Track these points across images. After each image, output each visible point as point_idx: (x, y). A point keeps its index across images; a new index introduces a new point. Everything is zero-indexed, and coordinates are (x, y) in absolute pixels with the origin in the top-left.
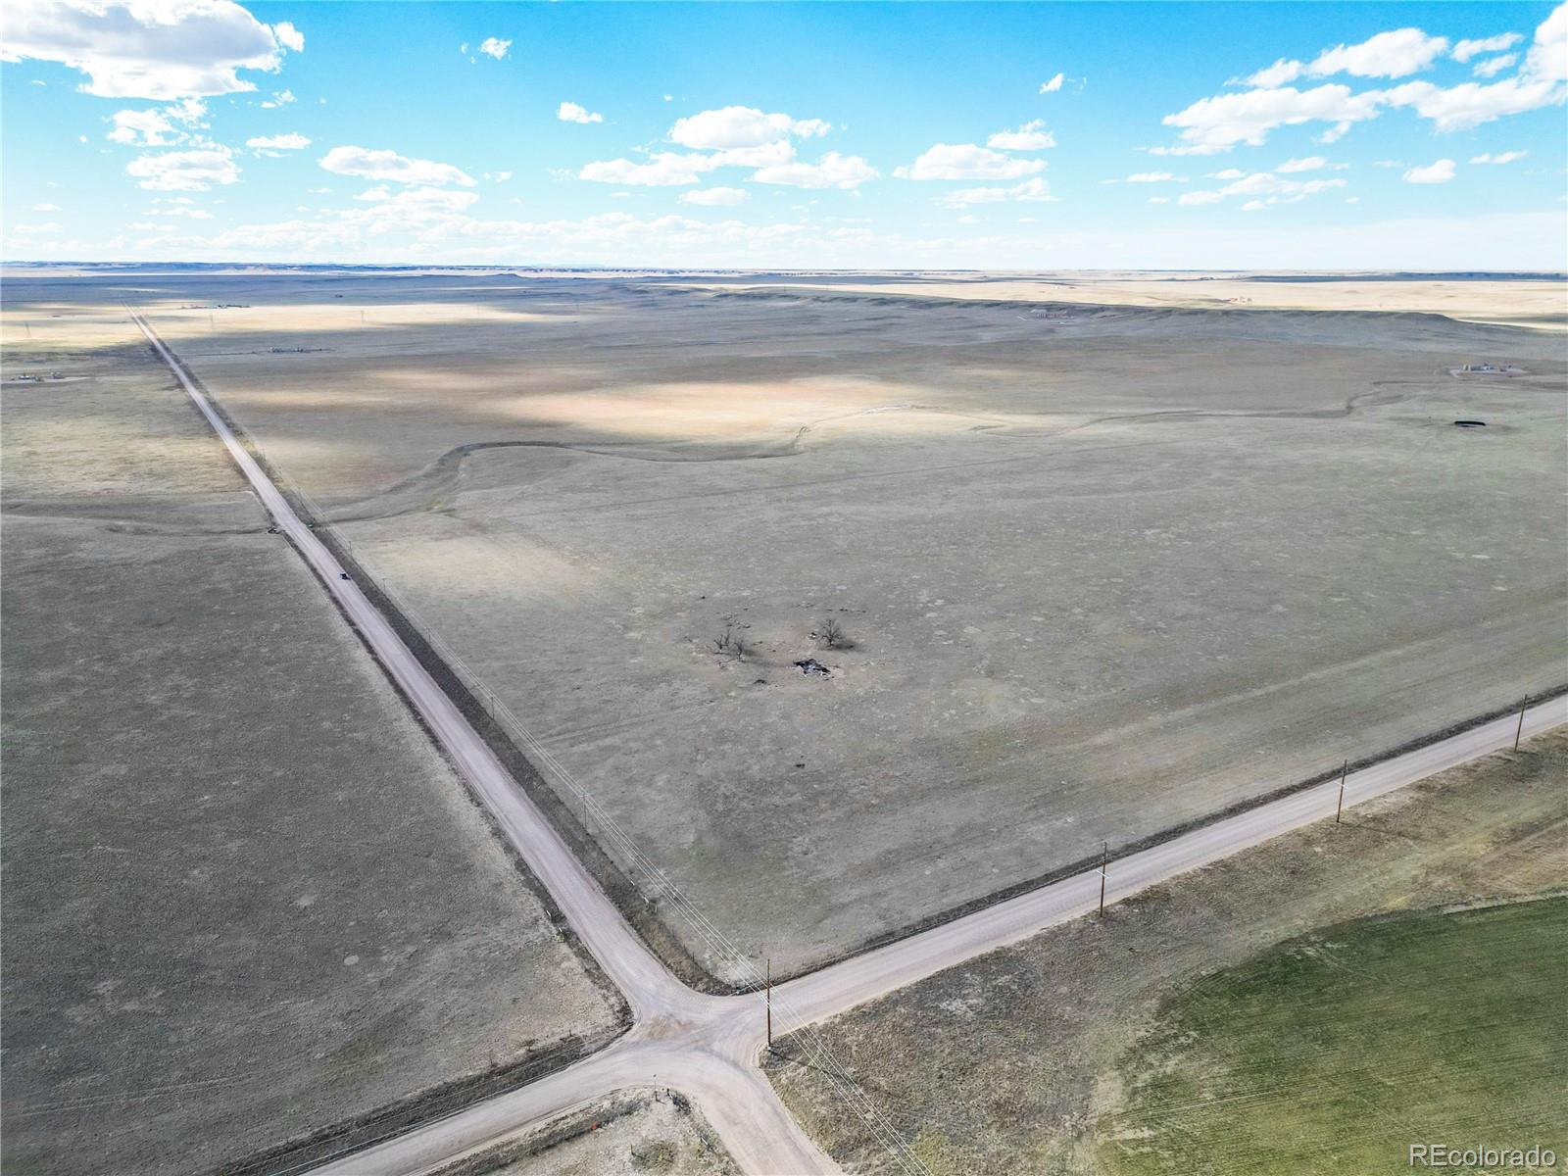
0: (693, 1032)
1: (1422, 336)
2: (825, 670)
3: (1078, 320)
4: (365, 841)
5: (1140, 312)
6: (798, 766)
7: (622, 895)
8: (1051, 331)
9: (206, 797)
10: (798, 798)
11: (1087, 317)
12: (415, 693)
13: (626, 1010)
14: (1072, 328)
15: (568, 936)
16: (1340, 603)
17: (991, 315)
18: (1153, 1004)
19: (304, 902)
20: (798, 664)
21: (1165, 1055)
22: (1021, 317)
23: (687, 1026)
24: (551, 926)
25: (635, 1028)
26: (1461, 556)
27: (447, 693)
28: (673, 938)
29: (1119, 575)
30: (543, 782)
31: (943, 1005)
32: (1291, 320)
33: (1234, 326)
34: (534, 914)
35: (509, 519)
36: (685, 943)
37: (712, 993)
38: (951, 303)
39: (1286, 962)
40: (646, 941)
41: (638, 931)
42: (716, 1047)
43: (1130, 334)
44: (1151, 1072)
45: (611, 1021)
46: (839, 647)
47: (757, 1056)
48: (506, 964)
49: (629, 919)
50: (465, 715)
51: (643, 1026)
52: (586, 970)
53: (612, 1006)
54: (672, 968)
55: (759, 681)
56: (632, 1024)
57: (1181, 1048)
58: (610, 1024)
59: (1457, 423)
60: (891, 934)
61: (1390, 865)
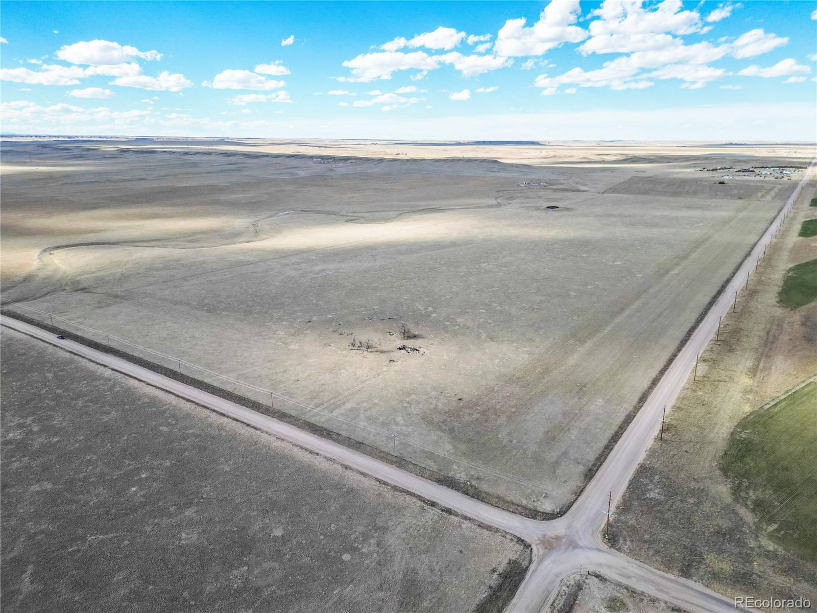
0: (564, 540)
1: (494, 170)
2: (416, 350)
3: (341, 164)
4: (272, 490)
5: (369, 160)
6: (460, 400)
7: (450, 483)
8: (331, 170)
9: (134, 489)
10: (476, 416)
11: (344, 163)
12: (200, 400)
13: (520, 541)
14: (341, 168)
15: (448, 511)
16: (591, 288)
17: (294, 162)
18: (718, 472)
19: (278, 532)
20: (400, 349)
21: (746, 492)
22: (310, 163)
23: (558, 538)
24: (433, 508)
25: (533, 546)
26: (611, 263)
27: (220, 396)
28: (498, 497)
29: (493, 287)
30: (339, 435)
31: (648, 495)
32: (437, 164)
33: (414, 167)
34: (418, 505)
35: (133, 290)
36: (509, 499)
37: (548, 520)
38: (267, 155)
39: (741, 442)
40: (489, 503)
41: (477, 499)
42: (580, 543)
43: (371, 171)
44: (749, 500)
45: (521, 548)
46: (409, 338)
47: (603, 543)
48: (433, 534)
49: (467, 494)
50: (247, 407)
51: (537, 545)
52: (479, 526)
53: (512, 540)
54: (515, 513)
55: (391, 360)
56: (530, 546)
57: (748, 487)
58: (521, 549)
59: (548, 207)
60: (590, 470)
61: (729, 394)
